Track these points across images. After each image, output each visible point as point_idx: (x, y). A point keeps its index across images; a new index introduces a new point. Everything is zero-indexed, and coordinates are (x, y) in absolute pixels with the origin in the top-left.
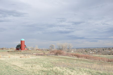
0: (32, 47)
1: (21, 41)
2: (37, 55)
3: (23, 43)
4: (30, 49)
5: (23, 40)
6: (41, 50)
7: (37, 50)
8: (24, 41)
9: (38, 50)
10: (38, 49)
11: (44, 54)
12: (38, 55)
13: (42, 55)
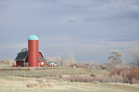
0: (59, 58)
1: (30, 42)
2: (72, 81)
3: (34, 46)
4: (53, 64)
5: (34, 38)
7: (72, 66)
8: (37, 41)
9: (75, 65)
10: (76, 62)
11: (92, 78)
12: (76, 81)
13: (86, 81)
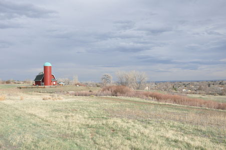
0: (67, 79)
1: (45, 68)
2: (76, 95)
3: (48, 71)
4: (62, 83)
5: (48, 64)
6: (84, 86)
7: (76, 85)
8: (51, 67)
9: (78, 84)
10: (79, 82)
11: (90, 93)
12: (79, 96)
13: (86, 95)
